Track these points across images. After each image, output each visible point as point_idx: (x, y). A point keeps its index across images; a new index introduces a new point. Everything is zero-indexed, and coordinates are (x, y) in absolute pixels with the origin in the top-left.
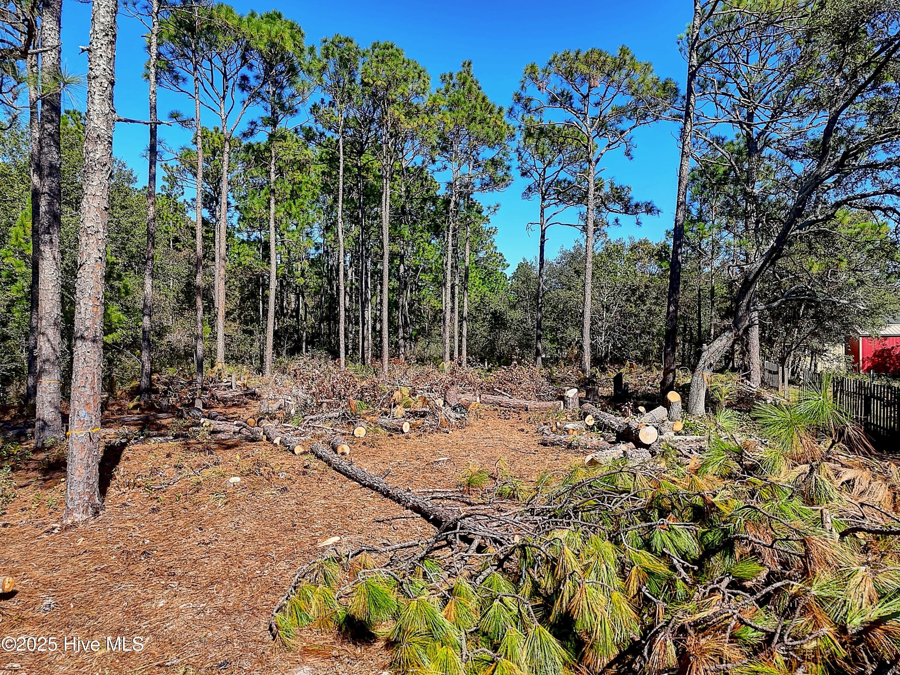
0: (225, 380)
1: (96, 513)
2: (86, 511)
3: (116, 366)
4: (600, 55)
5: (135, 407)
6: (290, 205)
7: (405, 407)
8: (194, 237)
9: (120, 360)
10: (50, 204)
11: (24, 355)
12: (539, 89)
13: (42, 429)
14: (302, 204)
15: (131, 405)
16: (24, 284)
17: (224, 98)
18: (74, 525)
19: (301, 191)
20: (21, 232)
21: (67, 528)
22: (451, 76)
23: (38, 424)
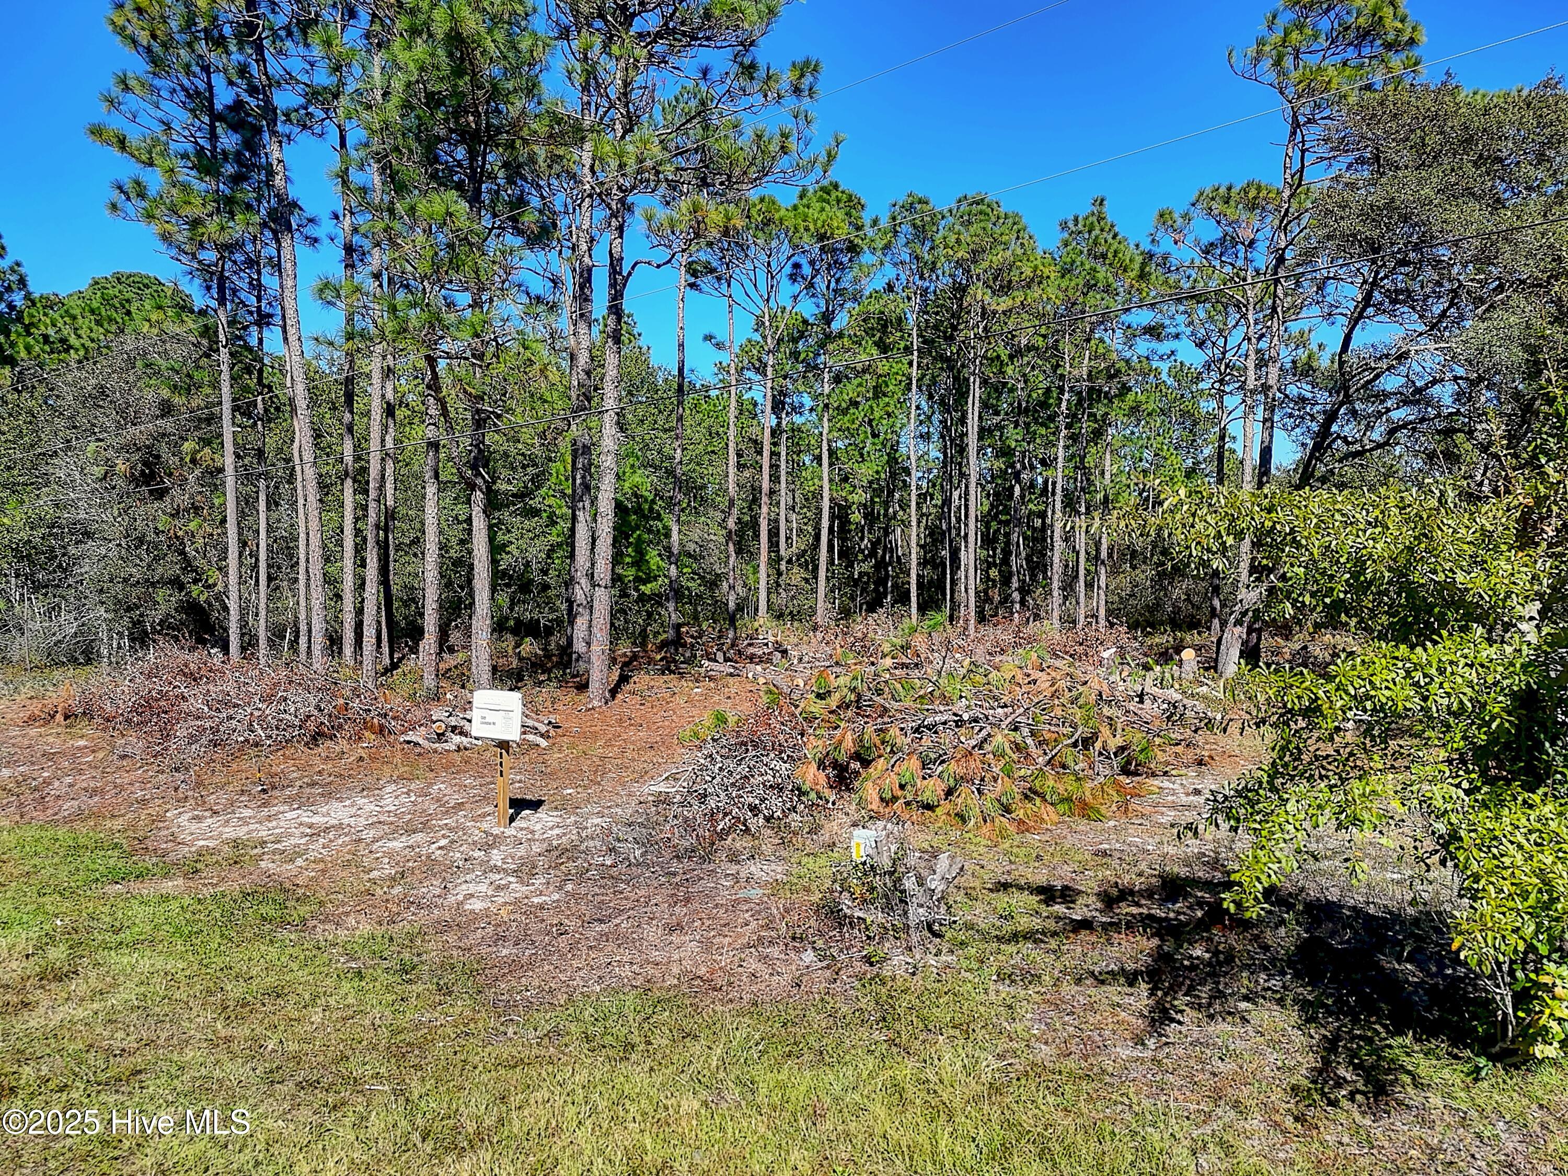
0: (761, 637)
1: (606, 703)
2: (600, 701)
3: (655, 621)
4: (1259, 189)
5: (661, 660)
6: (871, 407)
7: (893, 658)
8: (760, 453)
9: (660, 614)
10: (583, 477)
11: (564, 607)
12: (1176, 243)
13: (577, 660)
14: (888, 404)
15: (659, 657)
16: (564, 525)
17: (768, 300)
18: (593, 708)
19: (887, 386)
20: (562, 469)
21: (590, 709)
22: (1076, 220)
23: (574, 656)
